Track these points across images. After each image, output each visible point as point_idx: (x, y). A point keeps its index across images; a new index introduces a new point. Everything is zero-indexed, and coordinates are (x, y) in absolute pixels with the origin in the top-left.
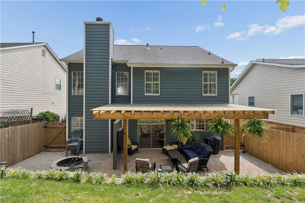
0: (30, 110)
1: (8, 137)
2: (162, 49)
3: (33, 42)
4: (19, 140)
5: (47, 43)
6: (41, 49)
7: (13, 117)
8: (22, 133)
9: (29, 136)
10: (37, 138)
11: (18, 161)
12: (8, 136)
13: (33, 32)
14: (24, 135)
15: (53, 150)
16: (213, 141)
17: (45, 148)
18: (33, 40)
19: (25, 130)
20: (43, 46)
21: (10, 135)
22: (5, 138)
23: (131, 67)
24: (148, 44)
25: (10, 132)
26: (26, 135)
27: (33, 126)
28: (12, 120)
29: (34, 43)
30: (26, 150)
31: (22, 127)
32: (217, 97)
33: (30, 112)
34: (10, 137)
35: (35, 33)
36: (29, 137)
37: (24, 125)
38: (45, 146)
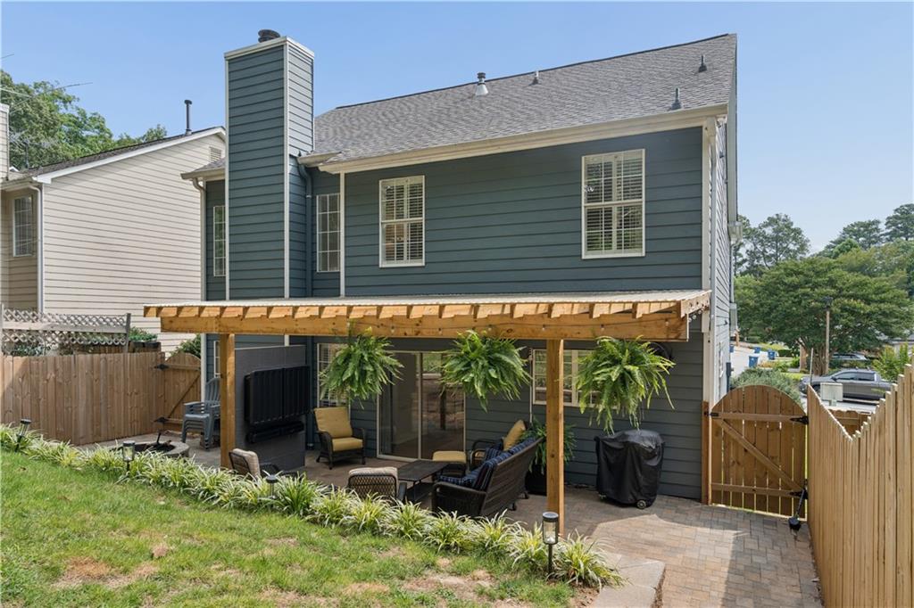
0: (125, 319)
1: (55, 379)
2: (535, 82)
3: (188, 130)
4: (82, 390)
5: (222, 127)
6: (207, 146)
7: (76, 333)
8: (93, 374)
9: (112, 384)
10: (136, 394)
11: (81, 441)
12: (53, 375)
13: (188, 102)
14: (98, 379)
15: (175, 432)
16: (620, 450)
17: (161, 424)
18: (188, 126)
19: (99, 366)
20: (213, 138)
21: (60, 375)
22: (47, 380)
23: (339, 175)
24: (481, 76)
25: (58, 367)
26: (102, 381)
27: (122, 360)
28: (73, 340)
29: (190, 133)
30: (103, 420)
31: (92, 360)
32: (643, 262)
33: (125, 324)
34: (61, 381)
35: (190, 103)
36: (113, 388)
37: (97, 355)
38: (162, 420)
